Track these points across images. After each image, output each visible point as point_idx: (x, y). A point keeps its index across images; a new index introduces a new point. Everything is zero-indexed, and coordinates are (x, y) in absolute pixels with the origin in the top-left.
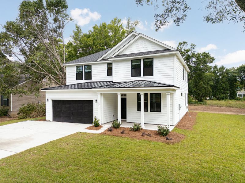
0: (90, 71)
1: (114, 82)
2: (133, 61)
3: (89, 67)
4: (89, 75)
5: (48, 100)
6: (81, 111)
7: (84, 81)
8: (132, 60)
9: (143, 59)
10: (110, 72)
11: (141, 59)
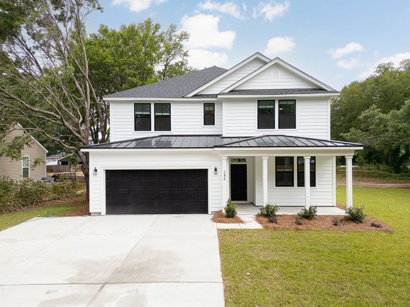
0: (168, 114)
1: (223, 136)
2: (260, 102)
3: (166, 107)
4: (164, 123)
5: (96, 170)
6: (179, 191)
7: (153, 133)
8: (258, 101)
9: (279, 100)
10: (209, 118)
11: (274, 101)
